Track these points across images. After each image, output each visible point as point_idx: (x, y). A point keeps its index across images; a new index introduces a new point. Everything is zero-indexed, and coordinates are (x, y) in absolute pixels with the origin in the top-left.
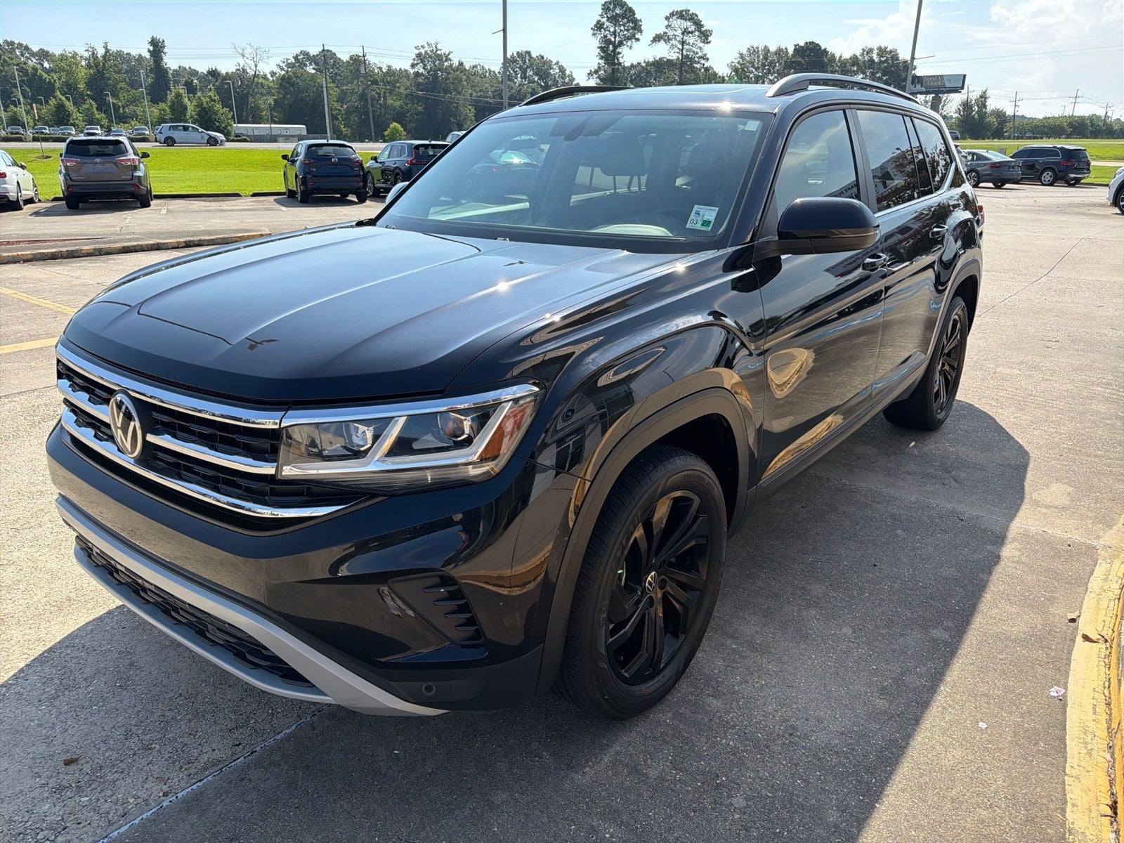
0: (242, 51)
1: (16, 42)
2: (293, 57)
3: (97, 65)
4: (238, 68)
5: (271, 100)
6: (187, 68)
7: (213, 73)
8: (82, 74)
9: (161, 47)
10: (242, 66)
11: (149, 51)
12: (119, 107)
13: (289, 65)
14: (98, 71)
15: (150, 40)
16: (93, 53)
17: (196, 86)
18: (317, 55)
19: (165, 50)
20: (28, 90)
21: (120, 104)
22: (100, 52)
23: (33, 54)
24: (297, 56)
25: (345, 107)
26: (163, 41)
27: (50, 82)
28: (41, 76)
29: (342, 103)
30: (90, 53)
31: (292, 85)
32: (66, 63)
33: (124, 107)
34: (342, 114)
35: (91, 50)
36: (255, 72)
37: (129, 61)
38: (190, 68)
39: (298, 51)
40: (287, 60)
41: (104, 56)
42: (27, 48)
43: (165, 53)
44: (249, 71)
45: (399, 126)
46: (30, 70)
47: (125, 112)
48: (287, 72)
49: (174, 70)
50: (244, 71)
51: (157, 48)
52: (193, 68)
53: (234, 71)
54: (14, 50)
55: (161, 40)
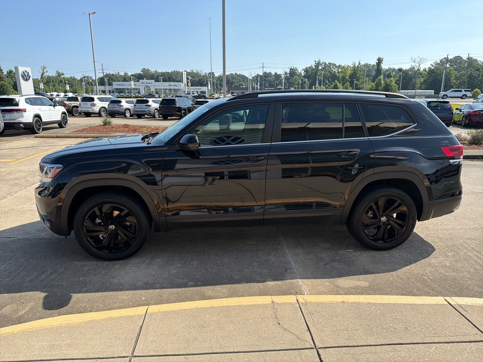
0: (414, 60)
1: (332, 63)
2: (440, 61)
3: (354, 70)
4: (411, 67)
5: (422, 80)
6: (392, 68)
7: (400, 70)
8: (349, 73)
9: (381, 61)
10: (413, 66)
11: (376, 63)
12: (358, 85)
13: (437, 64)
14: (354, 72)
15: (378, 58)
16: (354, 65)
17: (392, 75)
18: (452, 59)
19: (383, 62)
20: (331, 80)
21: (359, 84)
22: (357, 65)
23: (336, 67)
24: (442, 60)
25: (459, 81)
26: (383, 58)
27: (338, 76)
28: (336, 74)
29: (458, 80)
30: (353, 65)
31: (434, 73)
32: (344, 69)
33: (360, 84)
34: (456, 85)
35: (354, 64)
36: (418, 69)
37: (369, 67)
38: (393, 68)
39: (443, 58)
40: (436, 62)
41: (358, 66)
42: (335, 65)
43: (382, 63)
44: (416, 68)
45: (479, 90)
46: (333, 73)
47: (360, 87)
48: (435, 67)
49: (386, 69)
50: (414, 68)
51: (380, 61)
52: (394, 68)
53: (409, 68)
54: (331, 66)
55: (382, 58)
